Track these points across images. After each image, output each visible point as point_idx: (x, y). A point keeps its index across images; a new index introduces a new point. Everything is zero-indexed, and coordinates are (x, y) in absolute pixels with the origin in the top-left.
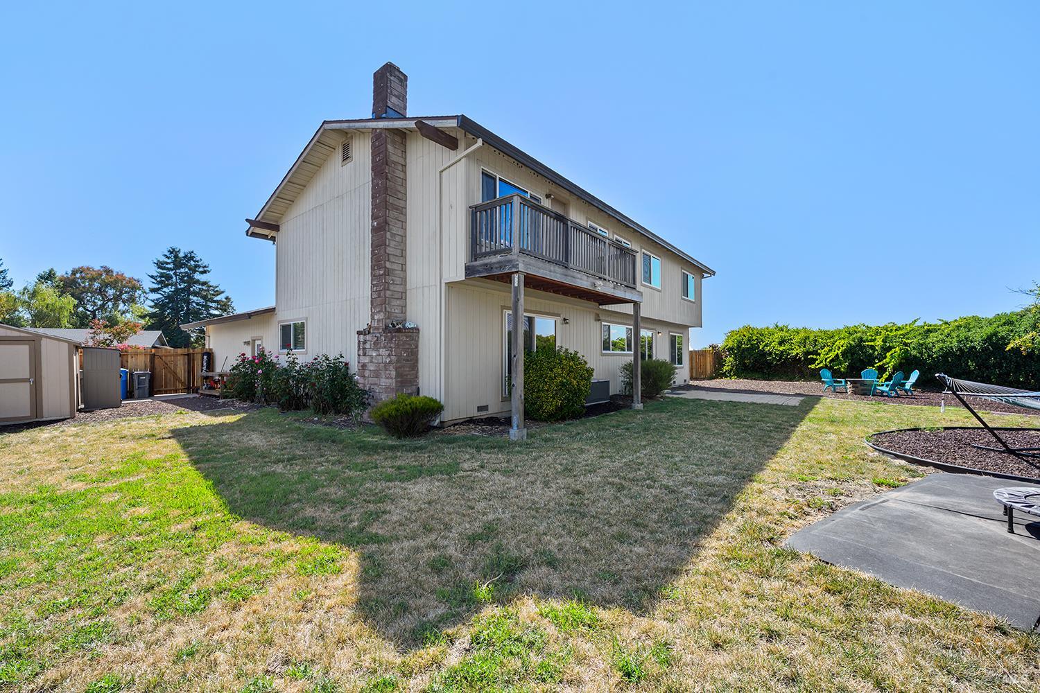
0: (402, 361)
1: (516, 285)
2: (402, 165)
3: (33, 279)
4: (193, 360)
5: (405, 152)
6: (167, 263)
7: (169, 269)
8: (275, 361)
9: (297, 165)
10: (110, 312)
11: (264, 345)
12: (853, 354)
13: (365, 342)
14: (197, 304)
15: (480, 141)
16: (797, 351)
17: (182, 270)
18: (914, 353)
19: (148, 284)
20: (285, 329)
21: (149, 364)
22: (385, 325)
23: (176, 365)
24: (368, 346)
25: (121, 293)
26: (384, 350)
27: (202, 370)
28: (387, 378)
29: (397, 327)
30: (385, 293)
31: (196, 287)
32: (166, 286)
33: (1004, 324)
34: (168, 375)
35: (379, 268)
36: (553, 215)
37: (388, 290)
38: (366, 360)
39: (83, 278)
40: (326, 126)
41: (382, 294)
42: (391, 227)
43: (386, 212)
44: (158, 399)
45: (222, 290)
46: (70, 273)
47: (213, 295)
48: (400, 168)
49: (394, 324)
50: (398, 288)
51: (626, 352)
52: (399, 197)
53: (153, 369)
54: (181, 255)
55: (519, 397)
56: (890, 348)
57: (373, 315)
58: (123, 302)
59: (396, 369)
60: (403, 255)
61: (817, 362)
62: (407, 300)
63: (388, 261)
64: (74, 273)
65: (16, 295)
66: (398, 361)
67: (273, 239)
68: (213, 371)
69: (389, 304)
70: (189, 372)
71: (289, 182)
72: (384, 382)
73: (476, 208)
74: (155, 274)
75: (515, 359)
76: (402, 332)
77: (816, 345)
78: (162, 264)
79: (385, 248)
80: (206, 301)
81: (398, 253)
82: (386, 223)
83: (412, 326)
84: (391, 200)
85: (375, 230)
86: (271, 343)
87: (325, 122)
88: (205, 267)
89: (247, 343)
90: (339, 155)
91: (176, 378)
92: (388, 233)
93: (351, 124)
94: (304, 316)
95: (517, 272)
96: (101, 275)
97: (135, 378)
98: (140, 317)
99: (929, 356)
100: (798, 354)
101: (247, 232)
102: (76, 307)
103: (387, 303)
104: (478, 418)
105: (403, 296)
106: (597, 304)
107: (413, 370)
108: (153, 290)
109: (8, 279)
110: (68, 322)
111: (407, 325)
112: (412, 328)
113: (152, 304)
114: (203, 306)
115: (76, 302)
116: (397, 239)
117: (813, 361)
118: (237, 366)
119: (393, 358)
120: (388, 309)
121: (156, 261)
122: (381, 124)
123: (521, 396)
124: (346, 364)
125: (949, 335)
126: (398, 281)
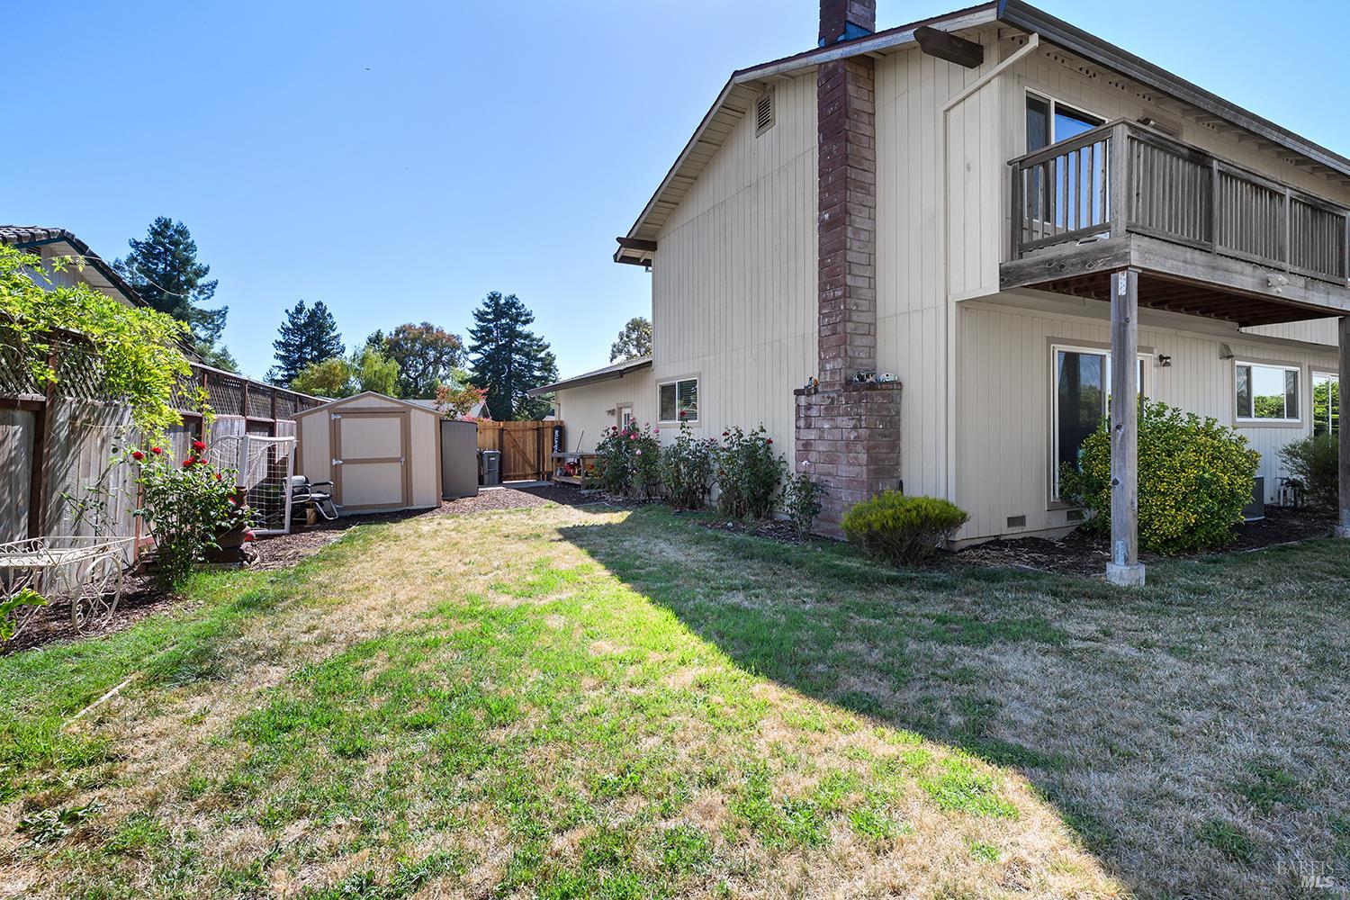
0: (877, 437)
1: (1122, 292)
2: (870, 114)
3: (363, 343)
4: (543, 435)
5: (873, 92)
6: (488, 313)
7: (490, 321)
8: (653, 436)
9: (690, 148)
10: (431, 379)
11: (635, 415)
13: (809, 407)
14: (520, 364)
15: (1034, 41)
17: (503, 321)
19: (468, 342)
20: (667, 391)
21: (497, 442)
22: (846, 379)
23: (525, 443)
24: (814, 412)
25: (442, 356)
26: (846, 418)
27: (553, 449)
28: (850, 464)
29: (868, 381)
30: (845, 326)
31: (518, 343)
32: (487, 343)
34: (517, 454)
35: (834, 285)
36: (1185, 151)
37: (850, 321)
38: (812, 435)
39: (406, 339)
40: (738, 79)
41: (839, 328)
42: (852, 217)
43: (846, 193)
44: (508, 486)
45: (546, 343)
46: (394, 333)
47: (537, 351)
48: (865, 118)
49: (862, 377)
50: (865, 318)
51: (1286, 420)
52: (865, 167)
53: (501, 448)
54: (502, 301)
55: (1129, 505)
57: (822, 362)
58: (444, 365)
59: (868, 450)
60: (871, 264)
62: (877, 336)
63: (850, 274)
64: (397, 333)
65: (348, 362)
66: (871, 437)
67: (647, 263)
68: (564, 452)
69: (850, 344)
70: (539, 452)
71: (676, 175)
72: (844, 470)
73: (1020, 162)
74: (475, 328)
75: (1120, 432)
76: (878, 389)
78: (482, 315)
79: (845, 254)
80: (529, 360)
81: (863, 259)
82: (847, 212)
83: (891, 378)
84: (852, 173)
85: (825, 227)
86: (645, 410)
87: (736, 73)
88: (527, 315)
89: (612, 412)
90: (752, 121)
91: (526, 461)
92: (850, 228)
93: (781, 66)
94: (696, 370)
95: (1125, 268)
96: (422, 334)
97: (485, 458)
98: (461, 382)
101: (615, 256)
102: (400, 373)
103: (848, 342)
104: (1007, 538)
105: (871, 330)
106: (1236, 324)
107: (892, 452)
108: (474, 349)
109: (341, 344)
110: (394, 392)
111: (883, 377)
112: (891, 383)
113: (472, 366)
114: (525, 366)
115: (400, 367)
116: (862, 237)
118: (605, 444)
119: (864, 432)
120: (850, 353)
121: (476, 312)
122: (837, 54)
123: (1132, 503)
124: (770, 441)
126: (864, 305)
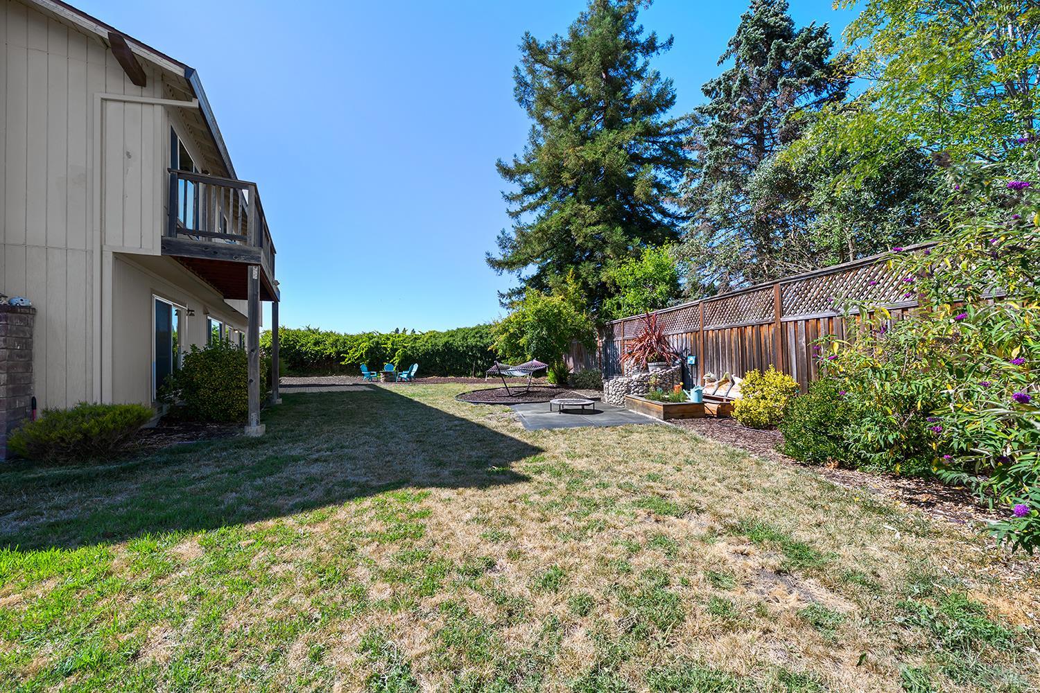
0: (15, 357)
1: (255, 277)
12: (372, 354)
15: (196, 102)
16: (331, 351)
18: (409, 352)
33: (450, 336)
56: (397, 350)
59: (8, 370)
61: (346, 360)
66: (10, 357)
73: (178, 173)
75: (253, 353)
77: (345, 346)
83: (26, 303)
99: (418, 355)
100: (331, 353)
107: (26, 372)
112: (28, 308)
117: (344, 359)
125: (426, 342)
